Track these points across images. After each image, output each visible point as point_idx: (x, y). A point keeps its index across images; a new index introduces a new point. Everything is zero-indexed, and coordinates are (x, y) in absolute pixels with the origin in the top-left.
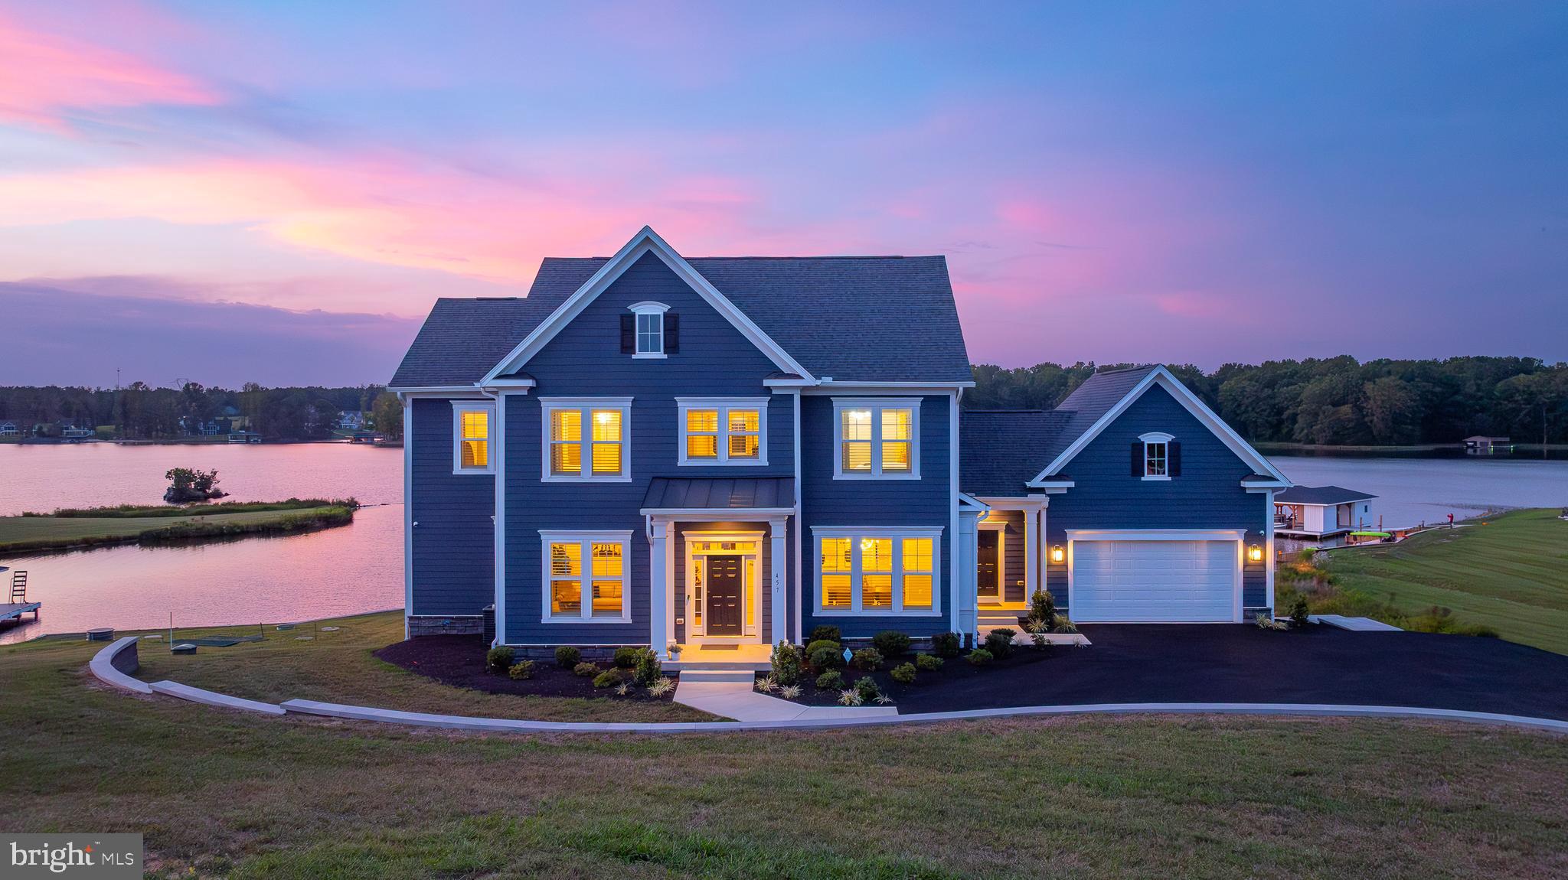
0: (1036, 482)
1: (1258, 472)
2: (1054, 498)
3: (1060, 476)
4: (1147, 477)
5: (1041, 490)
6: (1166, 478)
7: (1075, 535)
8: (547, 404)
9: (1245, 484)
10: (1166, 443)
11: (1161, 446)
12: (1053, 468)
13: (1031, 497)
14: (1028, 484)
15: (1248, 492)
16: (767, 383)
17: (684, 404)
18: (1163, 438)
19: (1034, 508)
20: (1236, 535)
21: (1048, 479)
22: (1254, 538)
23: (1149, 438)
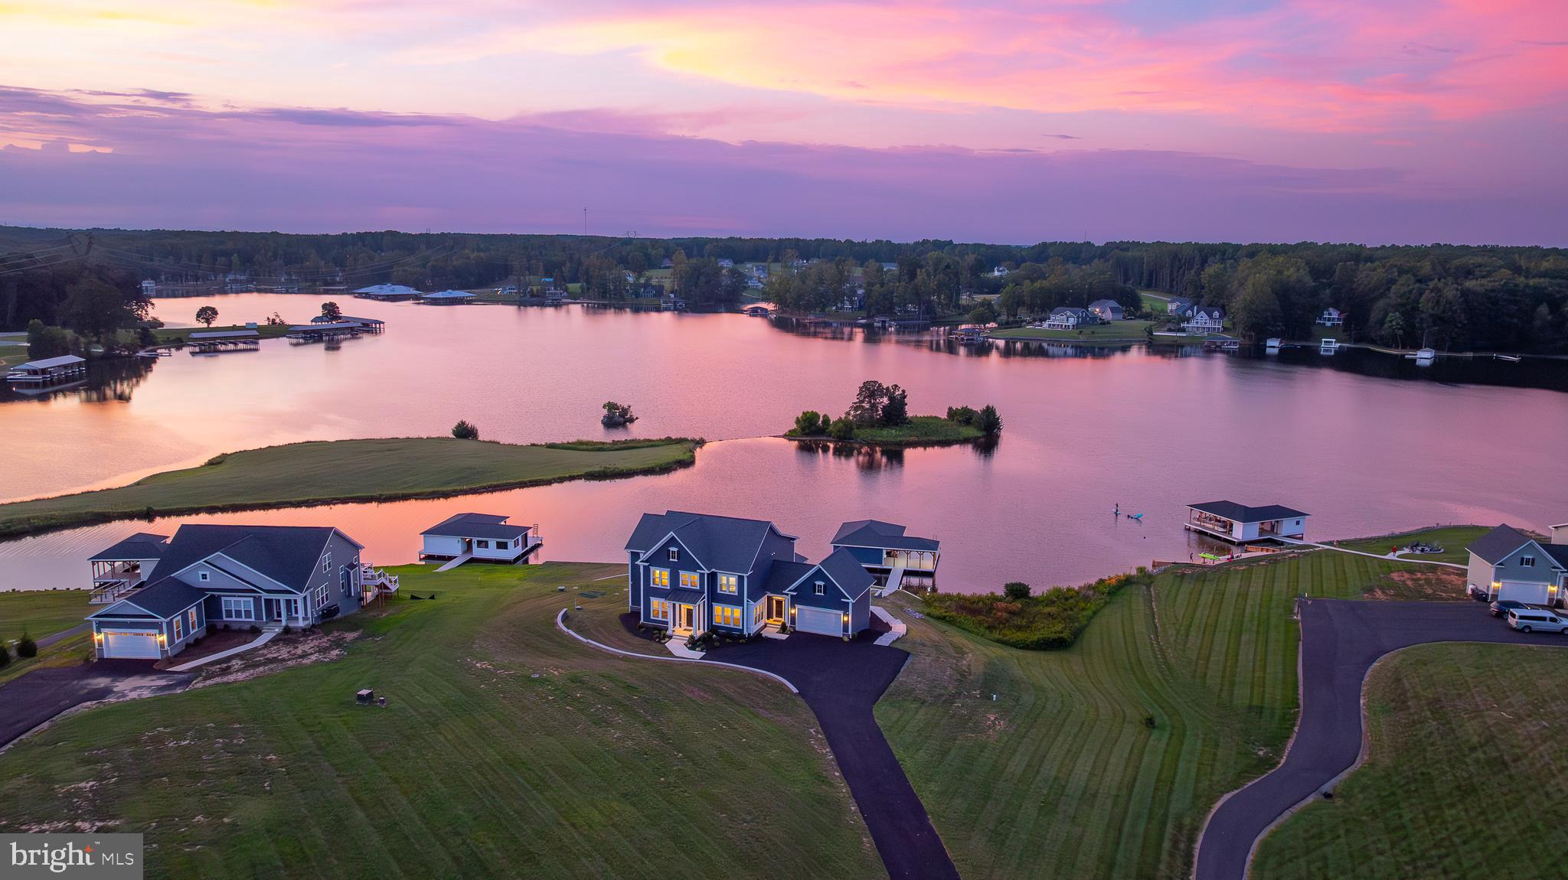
0: (786, 592)
1: (846, 596)
2: (791, 595)
3: (794, 590)
4: (817, 594)
5: (787, 594)
6: (822, 594)
7: (797, 606)
8: (652, 568)
9: (843, 599)
10: (822, 585)
11: (820, 586)
12: (792, 587)
13: (783, 595)
14: (783, 592)
15: (843, 601)
16: (698, 571)
17: (681, 572)
19: (785, 598)
20: (841, 613)
22: (846, 614)
23: (818, 583)
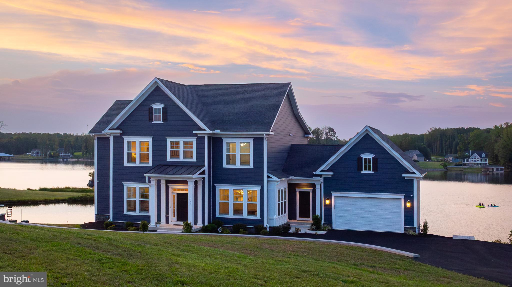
0: (318, 172)
1: (410, 171)
2: (326, 180)
3: (328, 170)
4: (364, 172)
5: (320, 176)
6: (371, 172)
7: (334, 194)
9: (403, 175)
10: (372, 158)
11: (369, 159)
12: (325, 166)
13: (315, 178)
14: (314, 173)
15: (406, 178)
16: (194, 132)
17: (169, 139)
18: (370, 156)
19: (319, 183)
20: (400, 196)
21: (322, 171)
23: (364, 156)
